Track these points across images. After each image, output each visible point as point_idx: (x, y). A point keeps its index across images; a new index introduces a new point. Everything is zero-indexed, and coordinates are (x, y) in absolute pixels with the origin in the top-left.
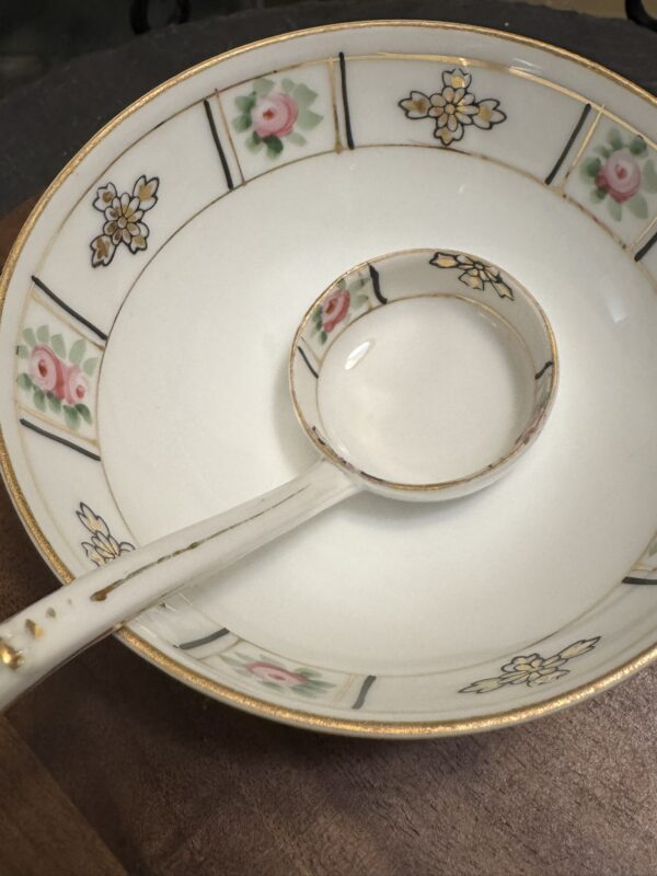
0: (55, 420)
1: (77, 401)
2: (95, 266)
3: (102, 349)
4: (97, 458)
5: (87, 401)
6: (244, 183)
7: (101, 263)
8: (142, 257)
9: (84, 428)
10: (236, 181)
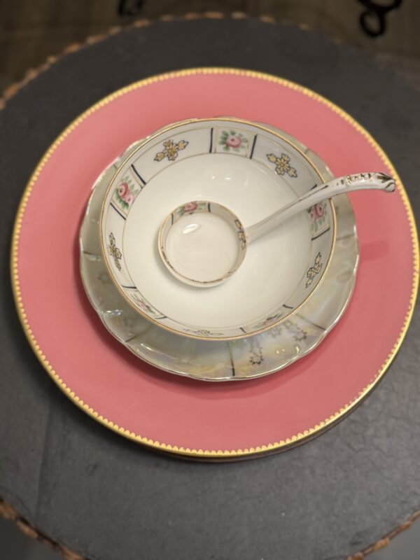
0: (119, 205)
1: (127, 201)
2: (155, 160)
3: (142, 188)
4: (125, 219)
5: (130, 203)
6: (215, 152)
7: (158, 160)
8: (171, 162)
9: (125, 210)
10: (213, 151)
